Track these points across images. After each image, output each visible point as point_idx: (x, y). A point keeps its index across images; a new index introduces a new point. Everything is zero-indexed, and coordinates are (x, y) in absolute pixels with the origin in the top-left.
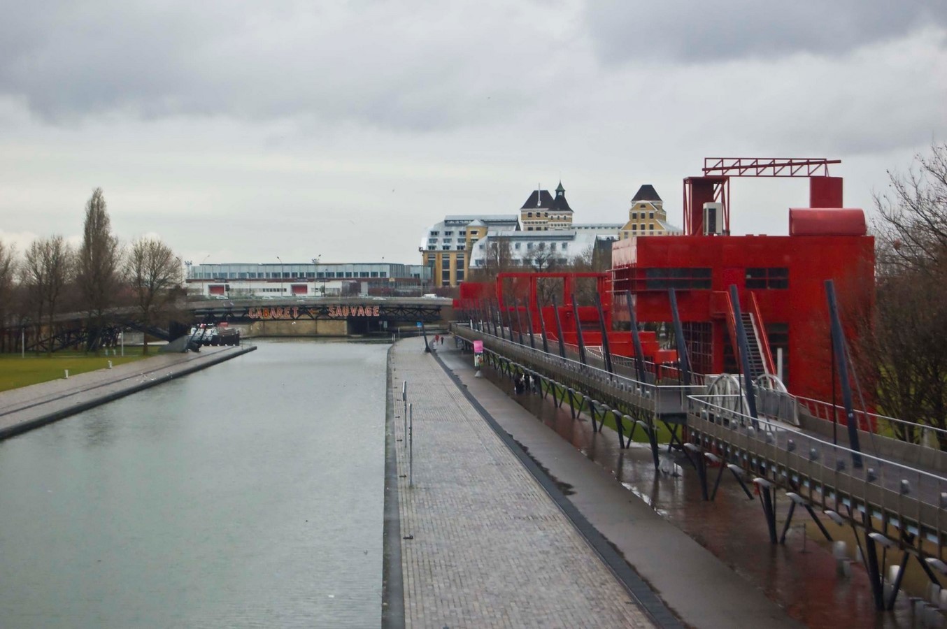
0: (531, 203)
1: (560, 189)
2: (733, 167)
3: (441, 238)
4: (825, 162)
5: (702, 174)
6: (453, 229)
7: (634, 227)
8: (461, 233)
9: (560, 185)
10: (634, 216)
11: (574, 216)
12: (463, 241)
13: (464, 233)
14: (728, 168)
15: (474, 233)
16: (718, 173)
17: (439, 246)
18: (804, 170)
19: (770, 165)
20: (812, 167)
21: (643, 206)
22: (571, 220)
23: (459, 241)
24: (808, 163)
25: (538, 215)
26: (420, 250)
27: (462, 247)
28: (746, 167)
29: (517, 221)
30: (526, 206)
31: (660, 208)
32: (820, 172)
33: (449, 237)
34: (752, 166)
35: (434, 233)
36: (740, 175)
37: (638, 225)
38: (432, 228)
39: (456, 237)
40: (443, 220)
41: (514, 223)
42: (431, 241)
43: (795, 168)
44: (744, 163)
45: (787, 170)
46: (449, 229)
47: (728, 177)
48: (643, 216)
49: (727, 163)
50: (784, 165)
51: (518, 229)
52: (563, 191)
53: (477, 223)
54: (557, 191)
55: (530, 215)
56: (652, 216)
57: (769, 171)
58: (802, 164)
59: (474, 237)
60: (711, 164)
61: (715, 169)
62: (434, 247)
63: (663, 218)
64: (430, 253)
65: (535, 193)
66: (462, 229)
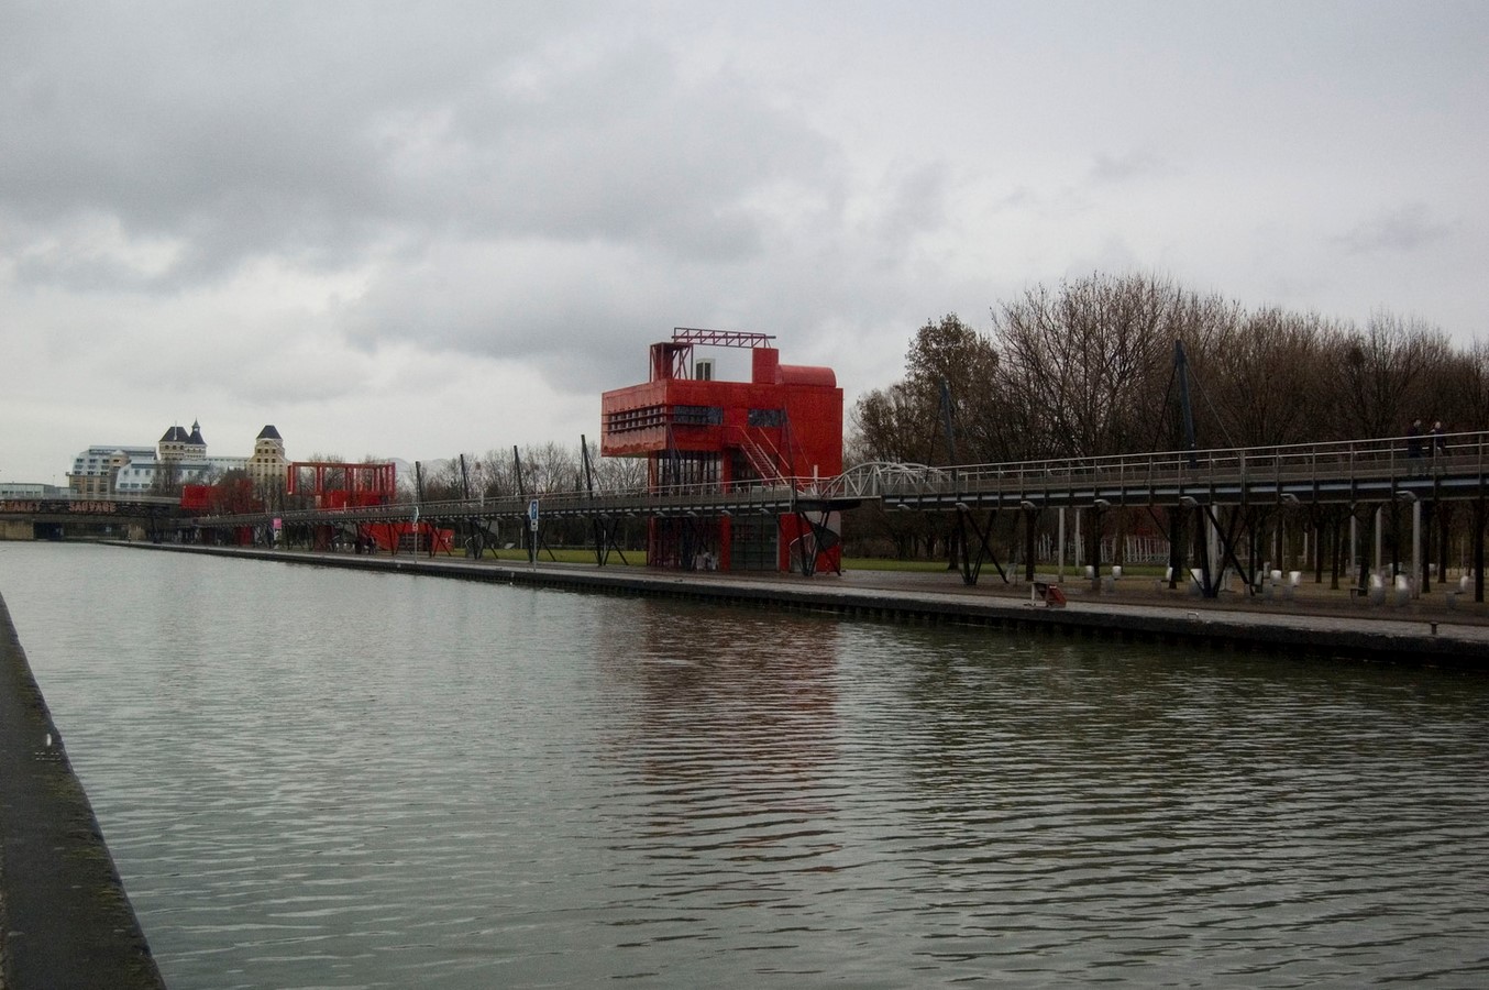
0: (169, 436)
1: (196, 426)
2: (696, 337)
3: (86, 464)
4: (765, 337)
5: (672, 341)
6: (97, 457)
7: (259, 460)
8: (104, 461)
9: (196, 423)
10: (259, 451)
11: (207, 449)
12: (107, 468)
13: (108, 461)
14: (692, 338)
15: (116, 461)
16: (685, 340)
17: (84, 471)
18: (749, 342)
19: (724, 337)
20: (755, 340)
21: (267, 443)
22: (205, 452)
23: (103, 467)
24: (752, 337)
25: (174, 447)
26: (67, 474)
27: (105, 473)
28: (706, 338)
29: (154, 452)
30: (163, 440)
31: (280, 445)
32: (760, 345)
33: (93, 464)
34: (710, 337)
35: (79, 460)
36: (701, 343)
37: (263, 458)
38: (77, 456)
39: (99, 464)
40: (88, 449)
41: (152, 454)
42: (76, 467)
43: (742, 340)
44: (704, 334)
45: (736, 342)
46: (93, 458)
47: (692, 344)
48: (267, 451)
49: (692, 333)
50: (734, 337)
51: (155, 458)
52: (199, 428)
53: (118, 452)
54: (194, 427)
55: (167, 447)
56: (274, 451)
57: (723, 341)
58: (747, 338)
59: (116, 465)
60: (679, 333)
61: (682, 337)
62: (79, 473)
63: (283, 454)
64: (75, 478)
65: (172, 429)
66: (105, 457)
